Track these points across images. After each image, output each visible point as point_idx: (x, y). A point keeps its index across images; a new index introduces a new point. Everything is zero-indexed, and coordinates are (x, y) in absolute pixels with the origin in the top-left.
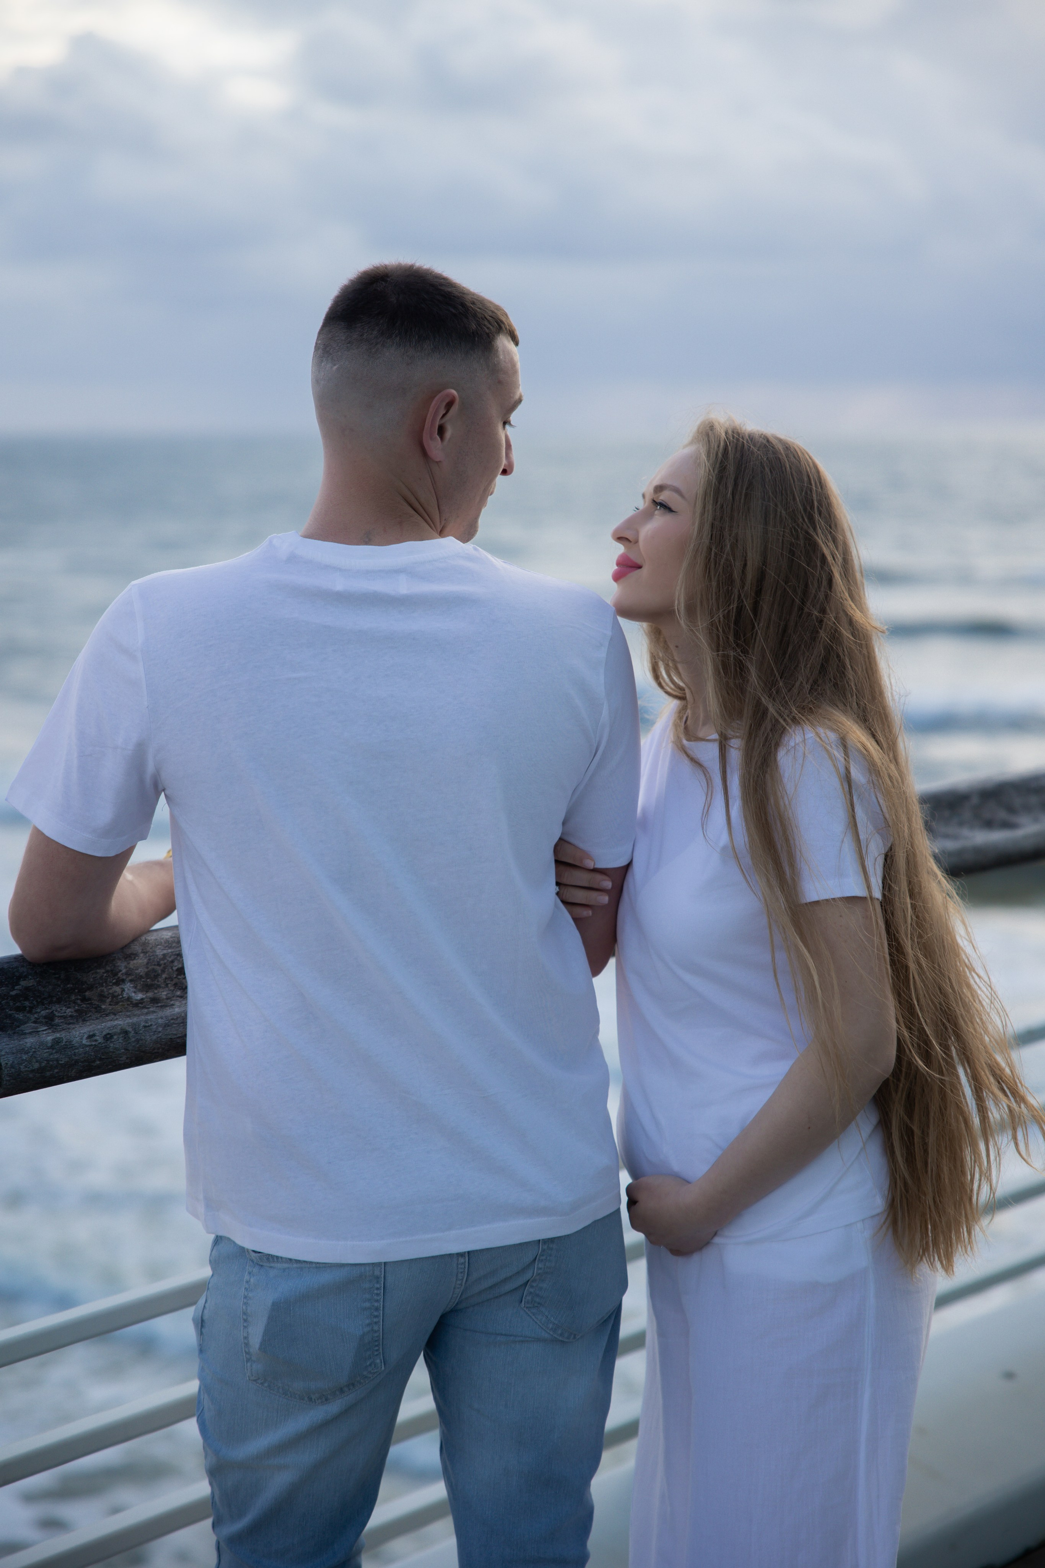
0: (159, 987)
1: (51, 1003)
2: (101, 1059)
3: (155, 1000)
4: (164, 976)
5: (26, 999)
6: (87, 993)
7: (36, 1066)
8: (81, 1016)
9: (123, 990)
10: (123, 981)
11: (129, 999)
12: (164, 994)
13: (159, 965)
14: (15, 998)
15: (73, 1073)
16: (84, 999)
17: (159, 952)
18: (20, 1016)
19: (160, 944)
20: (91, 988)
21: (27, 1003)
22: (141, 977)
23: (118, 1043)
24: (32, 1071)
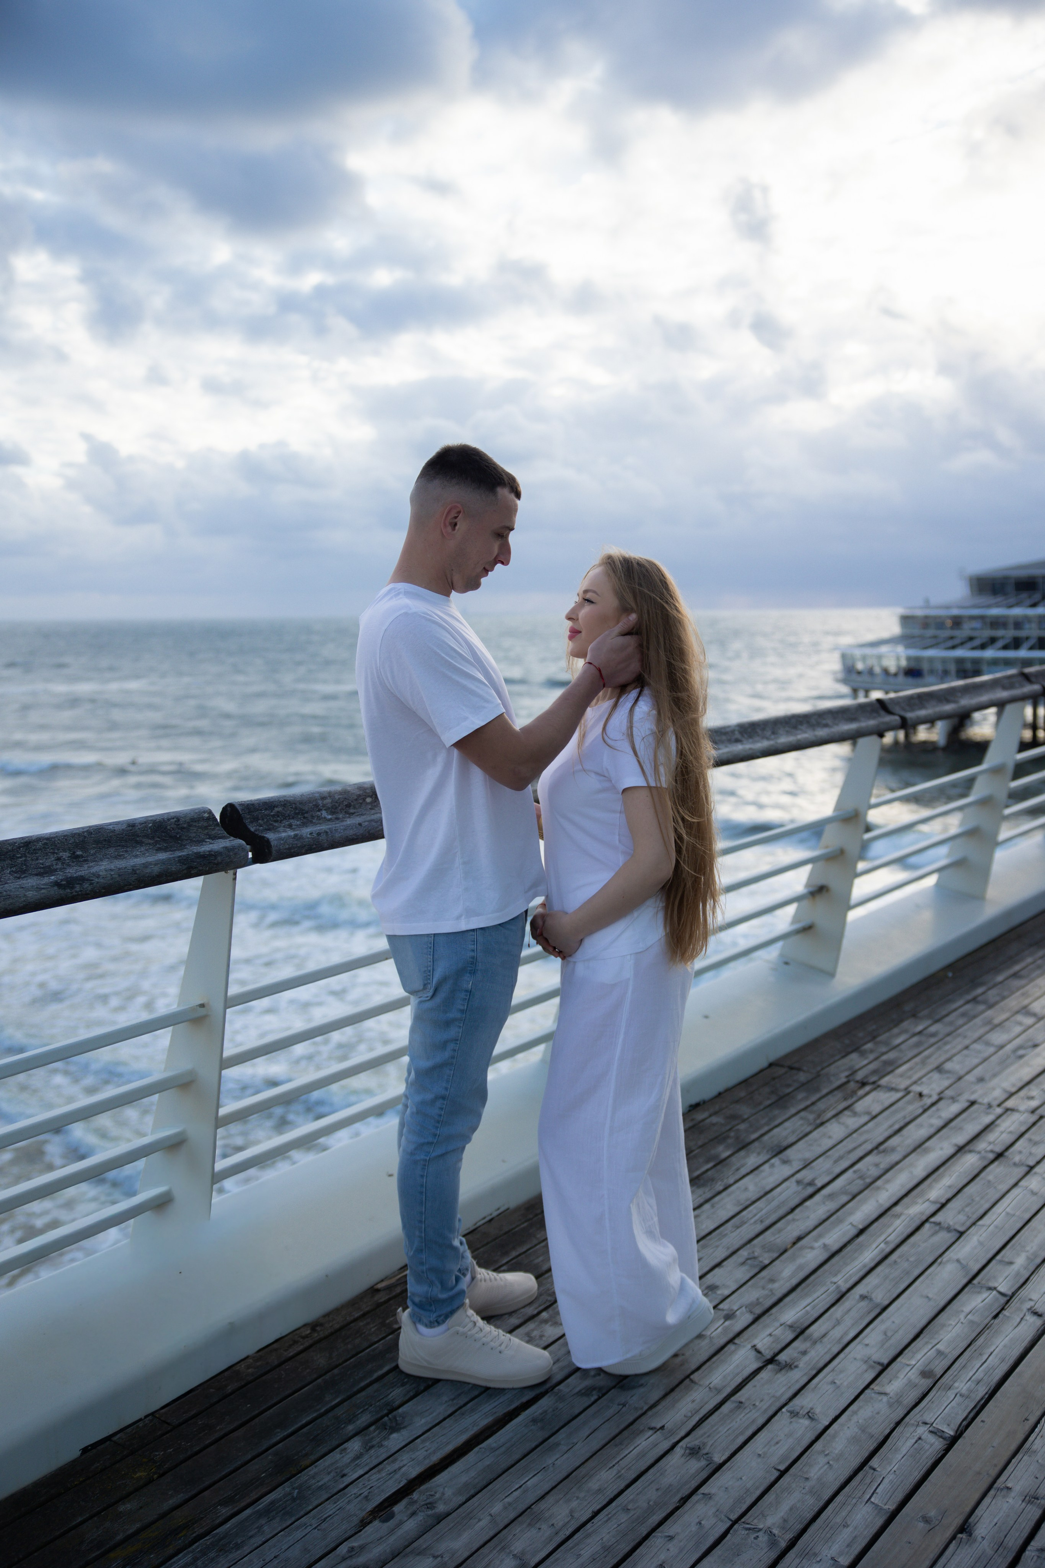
0: (338, 813)
1: (289, 819)
2: (316, 845)
3: (337, 819)
4: (340, 808)
5: (278, 816)
6: (305, 815)
7: (287, 846)
8: (304, 825)
9: (322, 814)
10: (321, 810)
11: (325, 818)
12: (341, 816)
13: (337, 802)
14: (273, 816)
15: (303, 851)
16: (304, 818)
17: (337, 797)
18: (276, 824)
19: (337, 793)
20: (307, 812)
21: (279, 819)
22: (329, 808)
23: (323, 837)
24: (286, 849)
